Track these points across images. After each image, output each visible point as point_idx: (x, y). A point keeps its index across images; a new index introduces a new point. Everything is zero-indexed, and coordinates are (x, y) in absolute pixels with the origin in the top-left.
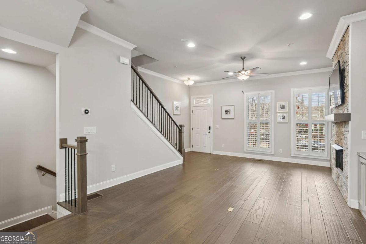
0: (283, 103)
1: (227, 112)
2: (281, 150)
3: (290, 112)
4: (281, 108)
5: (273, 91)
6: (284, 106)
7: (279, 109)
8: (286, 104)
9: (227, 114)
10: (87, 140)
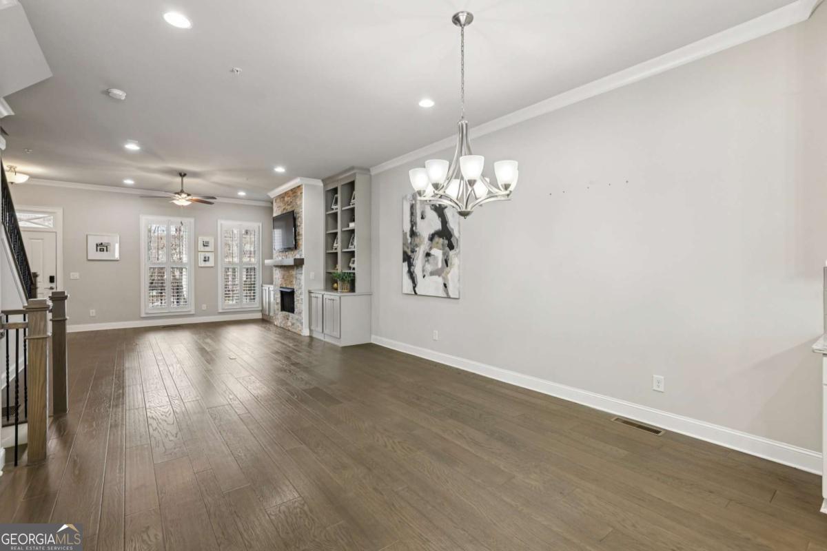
0: (206, 239)
1: (102, 247)
2: (204, 307)
3: (215, 251)
4: (204, 246)
5: (192, 220)
6: (208, 242)
7: (201, 247)
8: (211, 240)
9: (102, 250)
10: (66, 297)
